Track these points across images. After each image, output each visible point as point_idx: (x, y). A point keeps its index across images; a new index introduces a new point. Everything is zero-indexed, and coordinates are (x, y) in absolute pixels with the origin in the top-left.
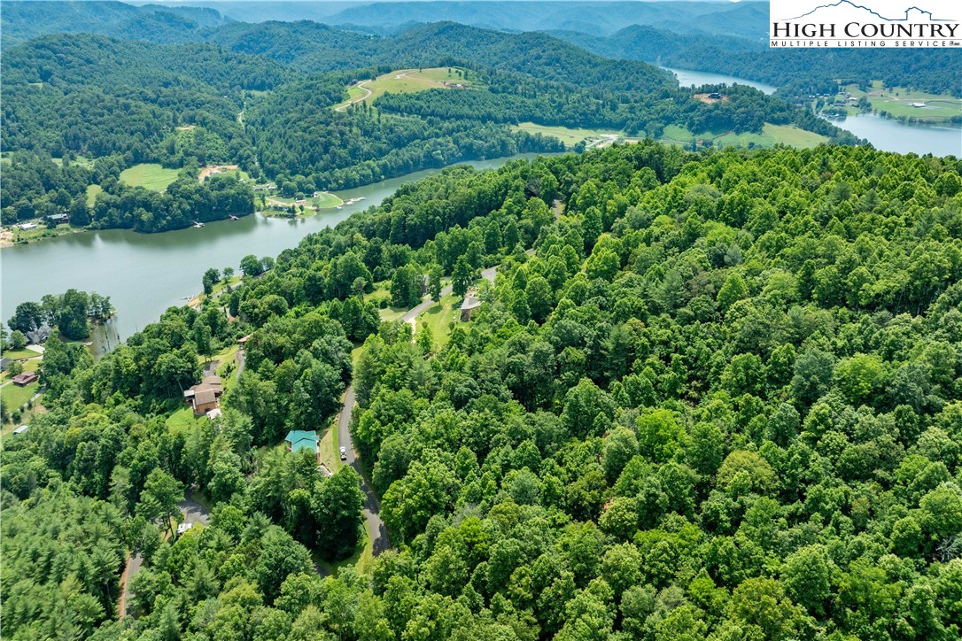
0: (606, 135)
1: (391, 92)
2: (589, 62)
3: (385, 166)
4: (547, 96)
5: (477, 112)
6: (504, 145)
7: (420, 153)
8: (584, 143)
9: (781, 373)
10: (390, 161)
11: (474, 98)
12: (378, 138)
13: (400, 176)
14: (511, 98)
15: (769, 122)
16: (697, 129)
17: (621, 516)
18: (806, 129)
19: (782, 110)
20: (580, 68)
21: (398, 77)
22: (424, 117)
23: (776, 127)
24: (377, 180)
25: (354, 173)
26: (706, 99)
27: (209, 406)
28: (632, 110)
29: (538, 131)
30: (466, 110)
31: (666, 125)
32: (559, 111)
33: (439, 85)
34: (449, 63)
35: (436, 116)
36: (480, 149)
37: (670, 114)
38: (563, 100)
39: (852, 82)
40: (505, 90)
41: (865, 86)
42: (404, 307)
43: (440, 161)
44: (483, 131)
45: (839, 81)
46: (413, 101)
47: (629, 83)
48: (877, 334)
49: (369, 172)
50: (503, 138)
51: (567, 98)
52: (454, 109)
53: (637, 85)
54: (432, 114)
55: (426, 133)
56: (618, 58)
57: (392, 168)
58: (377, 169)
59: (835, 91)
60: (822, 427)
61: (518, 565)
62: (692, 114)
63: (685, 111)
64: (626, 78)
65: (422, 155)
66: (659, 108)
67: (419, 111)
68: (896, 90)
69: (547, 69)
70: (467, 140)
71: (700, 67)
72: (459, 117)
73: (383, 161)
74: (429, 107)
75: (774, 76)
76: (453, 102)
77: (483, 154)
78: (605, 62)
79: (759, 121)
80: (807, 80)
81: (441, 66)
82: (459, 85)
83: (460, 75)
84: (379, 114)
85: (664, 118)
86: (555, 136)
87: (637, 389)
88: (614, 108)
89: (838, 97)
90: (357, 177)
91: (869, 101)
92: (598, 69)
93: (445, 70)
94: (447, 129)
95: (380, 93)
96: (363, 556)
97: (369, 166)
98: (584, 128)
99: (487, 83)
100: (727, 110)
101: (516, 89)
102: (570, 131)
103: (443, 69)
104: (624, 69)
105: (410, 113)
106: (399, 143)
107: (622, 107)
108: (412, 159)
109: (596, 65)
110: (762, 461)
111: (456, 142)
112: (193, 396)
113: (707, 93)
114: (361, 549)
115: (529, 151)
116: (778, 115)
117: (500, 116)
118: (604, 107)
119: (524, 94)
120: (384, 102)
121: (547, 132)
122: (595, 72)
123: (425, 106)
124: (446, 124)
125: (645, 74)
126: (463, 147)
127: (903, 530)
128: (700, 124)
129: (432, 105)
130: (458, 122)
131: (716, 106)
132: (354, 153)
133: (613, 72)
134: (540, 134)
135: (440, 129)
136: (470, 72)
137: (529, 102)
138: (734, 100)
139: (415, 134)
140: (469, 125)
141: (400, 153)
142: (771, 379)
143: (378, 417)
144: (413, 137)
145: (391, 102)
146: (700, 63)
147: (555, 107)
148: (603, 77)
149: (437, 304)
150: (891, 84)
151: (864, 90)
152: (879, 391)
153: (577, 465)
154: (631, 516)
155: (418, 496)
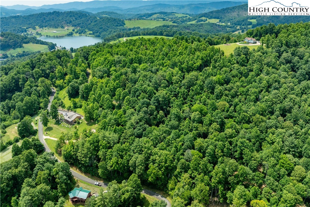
19: (26, 39)
23: (27, 44)
59: (26, 31)
68: (44, 28)
79: (20, 43)
89: (29, 33)
91: (39, 33)
96: (147, 198)
114: (144, 198)
149: (46, 127)
150: (41, 27)
151: (34, 30)
152: (224, 81)
153: (189, 128)
154: (218, 126)
155: (169, 161)
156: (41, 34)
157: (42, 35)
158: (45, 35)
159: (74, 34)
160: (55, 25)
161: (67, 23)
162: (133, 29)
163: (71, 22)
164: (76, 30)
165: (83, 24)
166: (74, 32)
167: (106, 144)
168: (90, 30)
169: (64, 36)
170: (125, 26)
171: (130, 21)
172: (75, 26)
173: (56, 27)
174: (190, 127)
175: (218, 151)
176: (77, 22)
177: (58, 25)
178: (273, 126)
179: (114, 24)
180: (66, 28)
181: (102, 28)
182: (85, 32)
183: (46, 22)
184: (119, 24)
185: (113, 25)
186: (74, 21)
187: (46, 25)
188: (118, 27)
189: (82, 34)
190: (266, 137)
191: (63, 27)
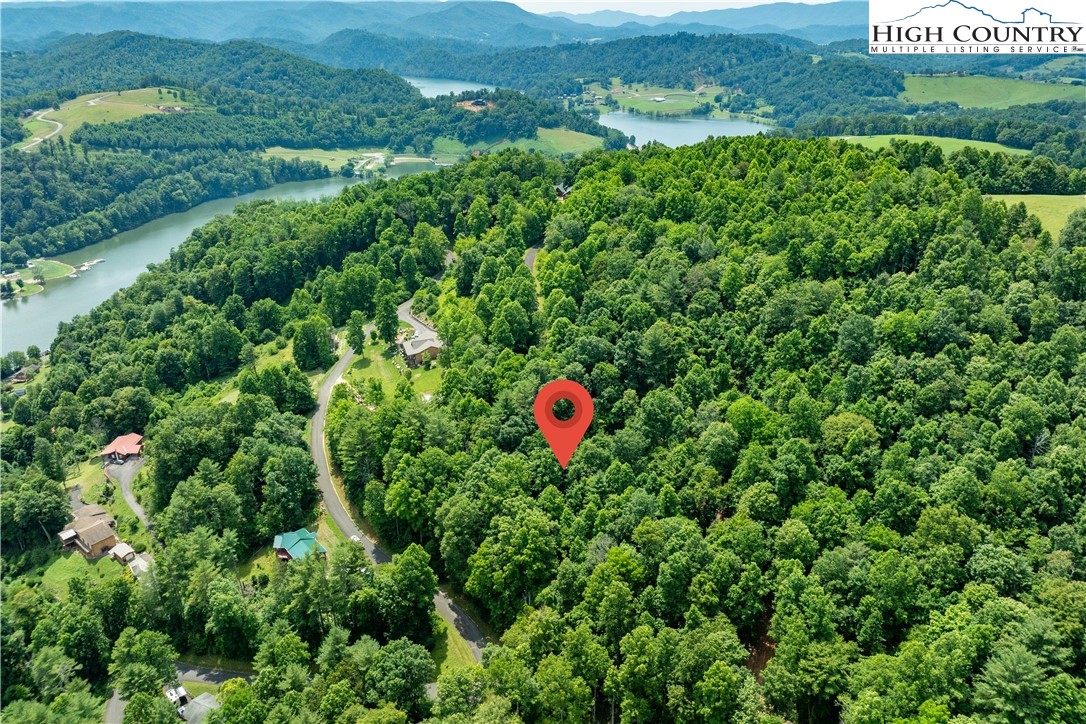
0: (370, 155)
1: (92, 122)
2: (322, 73)
3: (114, 217)
4: (291, 114)
5: (212, 140)
6: (256, 174)
7: (155, 195)
8: (351, 165)
9: (823, 343)
10: (120, 209)
11: (204, 123)
12: (94, 183)
13: (137, 226)
14: (248, 119)
15: (541, 126)
16: (469, 139)
17: (764, 501)
18: (577, 131)
19: (551, 113)
20: (314, 81)
21: (92, 103)
22: (145, 150)
23: (549, 130)
24: (108, 235)
25: (76, 229)
26: (468, 106)
27: (107, 544)
28: (392, 123)
29: (294, 156)
30: (198, 138)
31: (434, 137)
32: (309, 131)
33: (152, 110)
34: (156, 82)
35: (163, 147)
36: (229, 184)
37: (435, 125)
38: (310, 117)
39: (593, 81)
40: (237, 110)
41: (606, 85)
42: (314, 369)
43: (183, 202)
44: (227, 161)
45: (581, 81)
46: (126, 131)
47: (375, 95)
48: (885, 294)
49: (96, 226)
50: (255, 168)
51: (315, 116)
52: (182, 138)
53: (384, 96)
54: (156, 146)
55: (156, 171)
56: (356, 67)
57: (125, 218)
58: (105, 221)
59: (580, 91)
60: (889, 378)
61: (693, 575)
62: (460, 124)
63: (451, 122)
64: (370, 89)
65: (158, 198)
66: (421, 119)
67: (137, 144)
68: (635, 85)
69: (274, 84)
70: (210, 174)
71: (432, 73)
72: (193, 147)
73: (111, 209)
74: (149, 138)
75: (514, 79)
76: (180, 129)
77: (234, 189)
78: (340, 73)
79: (532, 126)
80: (551, 81)
81: (144, 86)
82: (178, 109)
83: (175, 95)
84: (86, 152)
85: (431, 130)
86: (316, 160)
87: (695, 386)
88: (371, 123)
89: (585, 97)
90: (81, 234)
91: (614, 98)
92: (335, 80)
93: (152, 91)
94: (182, 163)
95: (75, 124)
96: (450, 641)
97: (93, 219)
98: (342, 148)
99: (212, 104)
100: (498, 117)
101: (252, 109)
102: (327, 152)
103: (147, 90)
104: (364, 79)
105: (125, 147)
106: (125, 186)
107: (380, 121)
108: (147, 204)
109: (331, 76)
110: (862, 418)
111: (197, 177)
112: (76, 537)
113: (469, 100)
114: (444, 636)
115: (288, 180)
116: (548, 118)
117: (242, 142)
118: (359, 122)
119: (262, 114)
120: (86, 135)
121: (307, 156)
122: (332, 84)
123: (144, 137)
124: (178, 157)
125: (389, 84)
126: (208, 183)
127: (1005, 439)
128: (471, 134)
129: (154, 135)
130: (194, 154)
131: (485, 113)
132: (67, 203)
133: (353, 83)
134: (298, 159)
135: (173, 163)
136: (187, 92)
137: (271, 122)
138: (502, 105)
139: (143, 173)
140: (207, 155)
141: (130, 196)
142: (816, 350)
143: (414, 485)
144: (141, 176)
145: (97, 135)
146: (431, 69)
147: (303, 127)
148: (343, 89)
149: (360, 357)
150: (628, 81)
151: (606, 88)
152: (921, 338)
153: (678, 471)
154: (773, 497)
155: (530, 549)
156: (616, 102)
157: (618, 108)
158: (627, 108)
159: (716, 112)
160: (667, 77)
161: (709, 73)
162: (926, 109)
163: (721, 69)
164: (725, 100)
165: (757, 78)
166: (717, 105)
167: (413, 438)
168: (770, 101)
169: (678, 116)
170: (901, 97)
171: (925, 80)
172: (731, 84)
173: (669, 86)
174: (683, 470)
175: (701, 584)
176: (740, 71)
177: (678, 79)
178: (996, 575)
179: (860, 88)
180: (700, 89)
181: (810, 97)
182: (754, 106)
183: (646, 66)
184: (880, 85)
185: (855, 91)
186: (731, 66)
187: (643, 76)
188: (872, 98)
189: (742, 114)
190: (932, 607)
191: (689, 86)
